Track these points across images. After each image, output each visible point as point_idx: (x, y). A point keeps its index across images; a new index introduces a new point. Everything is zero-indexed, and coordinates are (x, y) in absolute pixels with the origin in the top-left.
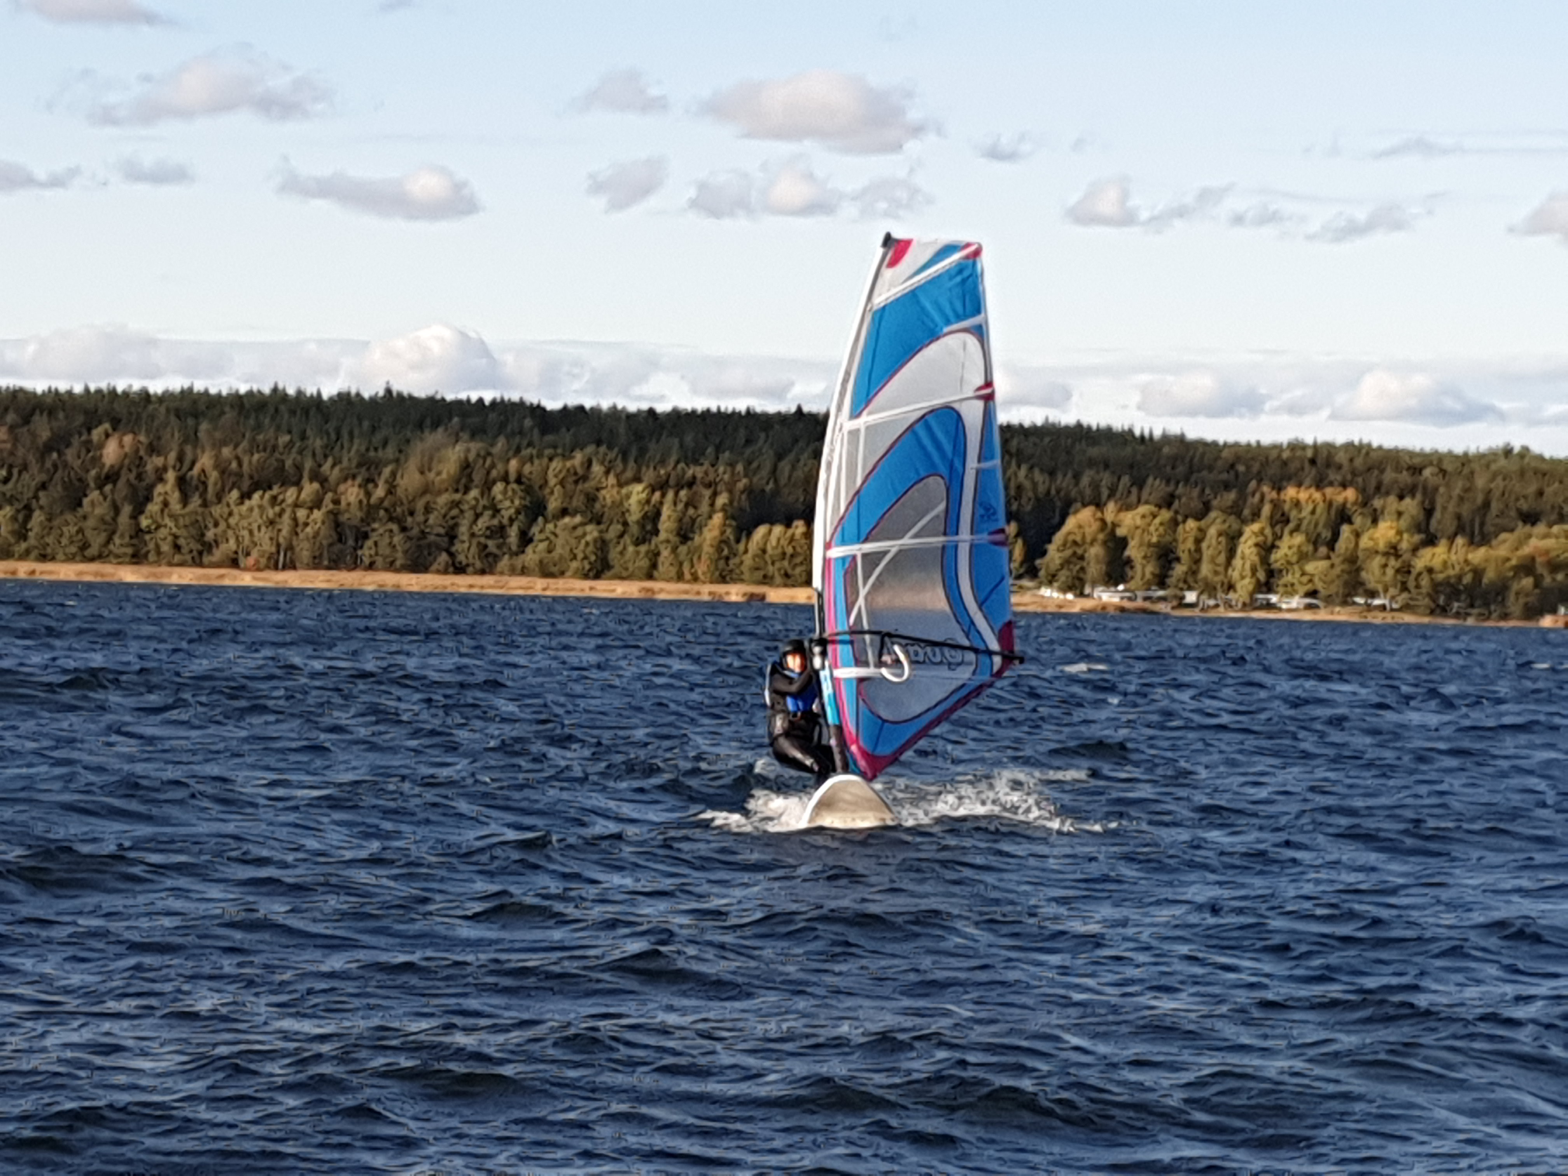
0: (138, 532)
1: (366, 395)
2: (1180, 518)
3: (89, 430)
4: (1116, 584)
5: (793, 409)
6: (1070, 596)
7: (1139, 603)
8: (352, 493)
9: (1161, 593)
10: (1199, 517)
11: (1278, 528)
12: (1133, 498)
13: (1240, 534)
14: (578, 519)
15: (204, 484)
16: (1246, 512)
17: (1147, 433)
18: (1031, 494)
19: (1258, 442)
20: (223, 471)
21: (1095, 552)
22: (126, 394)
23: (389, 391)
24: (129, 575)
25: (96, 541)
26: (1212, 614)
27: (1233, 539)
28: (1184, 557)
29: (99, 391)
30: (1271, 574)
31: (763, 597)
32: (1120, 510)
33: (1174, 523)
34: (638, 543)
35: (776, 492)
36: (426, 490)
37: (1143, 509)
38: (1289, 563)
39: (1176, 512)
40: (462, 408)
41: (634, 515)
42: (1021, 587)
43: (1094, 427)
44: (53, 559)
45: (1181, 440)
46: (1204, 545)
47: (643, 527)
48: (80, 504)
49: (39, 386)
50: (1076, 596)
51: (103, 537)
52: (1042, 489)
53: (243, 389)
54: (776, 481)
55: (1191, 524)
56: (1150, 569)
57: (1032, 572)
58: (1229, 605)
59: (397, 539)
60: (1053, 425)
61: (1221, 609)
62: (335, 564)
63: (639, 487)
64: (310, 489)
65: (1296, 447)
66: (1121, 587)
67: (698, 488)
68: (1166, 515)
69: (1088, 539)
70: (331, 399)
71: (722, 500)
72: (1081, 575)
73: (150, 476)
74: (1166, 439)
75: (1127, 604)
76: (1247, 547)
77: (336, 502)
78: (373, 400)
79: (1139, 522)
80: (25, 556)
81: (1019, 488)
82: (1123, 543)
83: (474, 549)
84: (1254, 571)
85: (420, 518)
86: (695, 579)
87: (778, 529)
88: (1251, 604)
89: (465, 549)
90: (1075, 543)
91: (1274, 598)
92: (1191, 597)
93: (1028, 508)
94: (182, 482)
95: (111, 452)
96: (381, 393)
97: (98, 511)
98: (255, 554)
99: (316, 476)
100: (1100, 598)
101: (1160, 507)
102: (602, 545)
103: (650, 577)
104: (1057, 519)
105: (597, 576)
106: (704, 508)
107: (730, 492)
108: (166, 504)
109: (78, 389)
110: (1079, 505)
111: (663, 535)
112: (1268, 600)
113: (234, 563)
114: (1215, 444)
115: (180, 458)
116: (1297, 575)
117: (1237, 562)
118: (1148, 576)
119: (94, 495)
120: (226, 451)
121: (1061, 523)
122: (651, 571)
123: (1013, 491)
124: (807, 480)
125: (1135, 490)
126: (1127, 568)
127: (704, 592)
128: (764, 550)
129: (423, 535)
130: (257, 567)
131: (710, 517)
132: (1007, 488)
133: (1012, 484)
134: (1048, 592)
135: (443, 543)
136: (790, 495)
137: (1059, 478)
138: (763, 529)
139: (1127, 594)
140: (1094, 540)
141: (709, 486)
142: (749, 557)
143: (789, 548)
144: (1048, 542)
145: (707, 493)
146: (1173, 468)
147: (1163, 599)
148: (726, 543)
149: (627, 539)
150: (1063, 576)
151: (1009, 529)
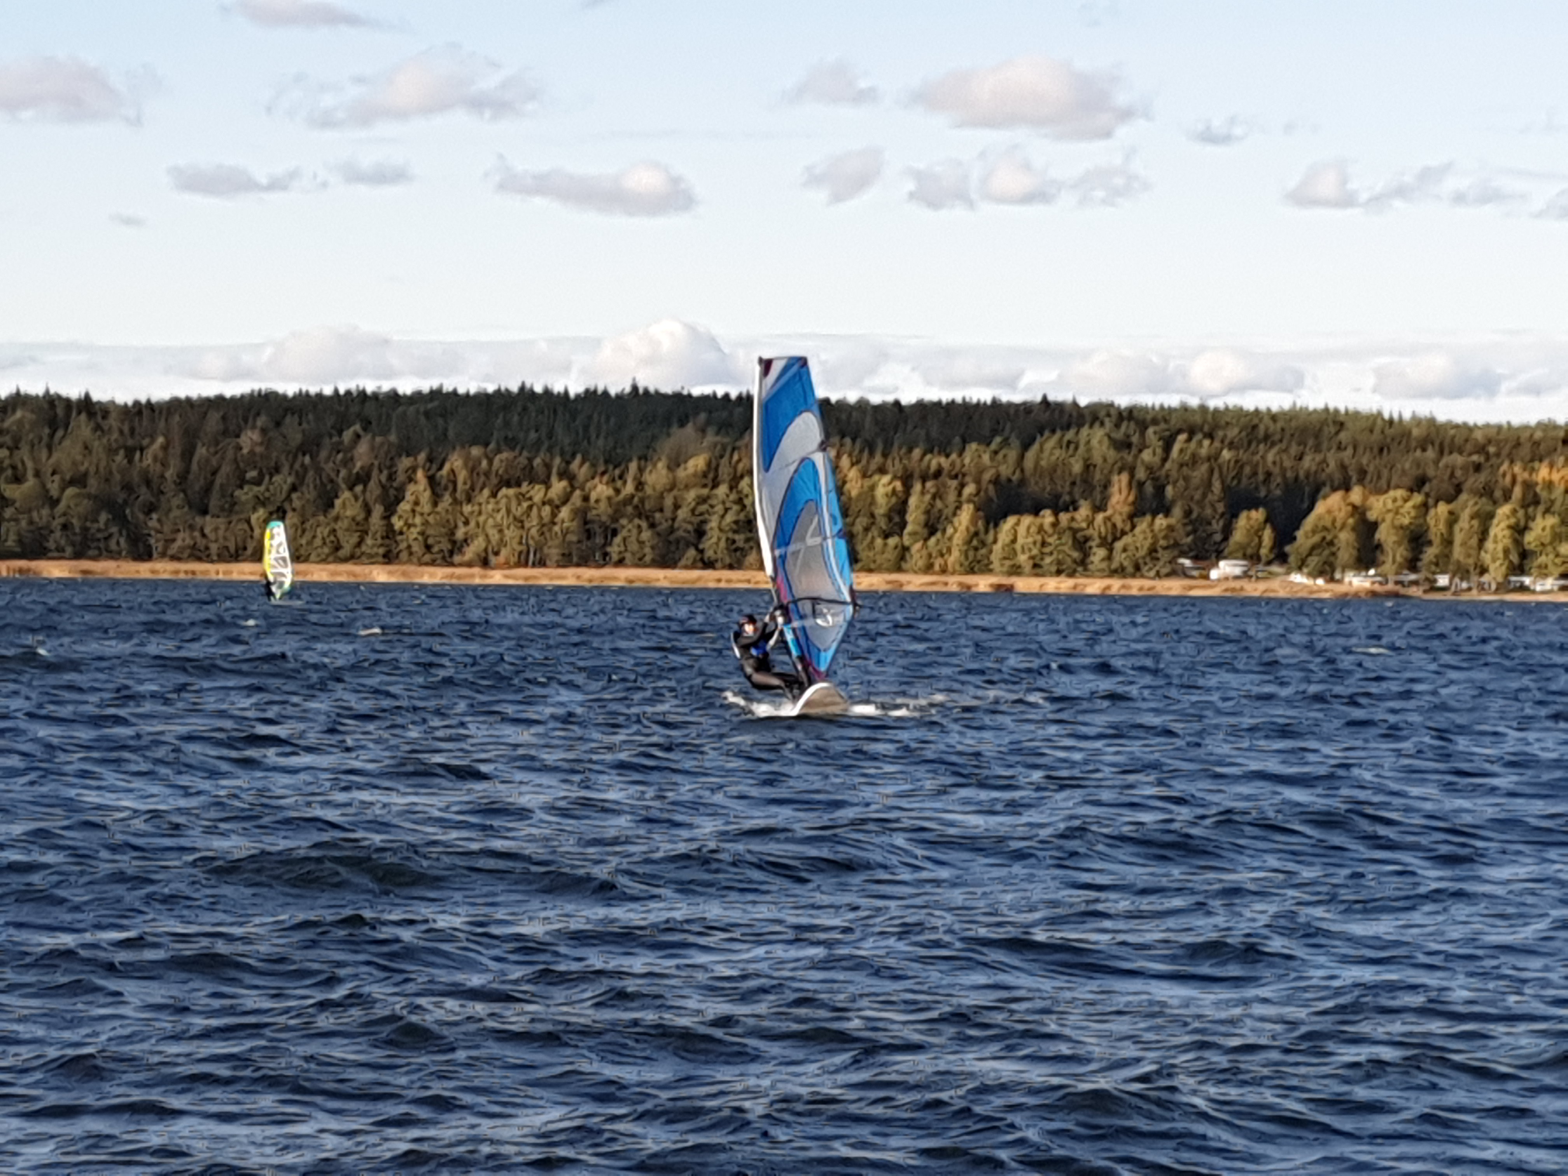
0: (390, 533)
1: (613, 392)
2: (1431, 501)
3: (340, 433)
4: (1367, 569)
5: (1039, 399)
6: (1320, 582)
7: (1390, 586)
8: (601, 490)
9: (1413, 577)
10: (1450, 500)
11: (1531, 510)
12: (1383, 482)
13: (1491, 516)
15: (455, 483)
16: (1498, 494)
17: (1396, 416)
18: (1279, 480)
19: (1509, 423)
20: (473, 470)
21: (1345, 538)
22: (375, 396)
23: (635, 388)
24: (381, 575)
25: (348, 542)
26: (1465, 597)
27: (1485, 519)
28: (1437, 541)
29: (348, 393)
30: (1524, 554)
31: (1010, 588)
32: (1369, 494)
33: (1425, 507)
34: (886, 536)
35: (1022, 482)
36: (673, 486)
37: (1392, 493)
38: (1543, 544)
39: (1427, 495)
40: (709, 402)
41: (881, 508)
42: (1270, 573)
43: (1342, 410)
44: (306, 560)
45: (1431, 422)
46: (1457, 528)
47: (890, 519)
48: (331, 505)
49: (290, 389)
50: (1326, 581)
51: (355, 539)
52: (1290, 475)
53: (491, 388)
54: (1022, 471)
55: (1443, 508)
56: (1402, 553)
57: (1281, 558)
58: (1481, 588)
59: (646, 535)
60: (1301, 410)
61: (1474, 592)
62: (584, 561)
63: (886, 479)
64: (558, 486)
65: (1548, 427)
66: (1372, 572)
67: (944, 478)
68: (1418, 498)
69: (1338, 524)
70: (578, 396)
71: (970, 489)
72: (1332, 559)
73: (401, 477)
74: (1417, 421)
75: (1377, 588)
76: (1499, 530)
77: (586, 499)
78: (620, 397)
79: (1390, 505)
81: (1269, 474)
82: (1374, 526)
83: (723, 544)
84: (1506, 552)
85: (668, 513)
86: (944, 571)
87: (1027, 520)
88: (1503, 587)
89: (712, 543)
90: (1325, 529)
91: (1527, 581)
92: (1443, 580)
93: (1278, 492)
94: (432, 480)
95: (363, 454)
96: (628, 389)
97: (349, 513)
98: (504, 552)
99: (564, 474)
100: (1350, 583)
101: (1411, 490)
103: (898, 569)
104: (1305, 505)
106: (951, 497)
107: (978, 482)
108: (417, 503)
109: (328, 391)
110: (1326, 489)
111: (909, 528)
112: (1522, 583)
113: (485, 563)
114: (1465, 425)
115: (430, 460)
116: (1551, 556)
117: (1489, 545)
118: (1399, 559)
119: (346, 495)
120: (476, 451)
121: (1311, 508)
122: (899, 564)
123: (1261, 477)
124: (1054, 469)
125: (1385, 473)
126: (1378, 553)
127: (953, 583)
128: (1014, 541)
129: (672, 530)
130: (507, 565)
131: (958, 508)
132: (1255, 474)
133: (1260, 470)
134: (1298, 578)
135: (692, 538)
136: (1037, 483)
137: (1308, 462)
138: (1011, 520)
139: (1379, 579)
140: (1343, 526)
141: (956, 477)
142: (997, 548)
143: (1039, 538)
144: (1297, 528)
145: (954, 483)
146: (1424, 450)
147: (1415, 583)
148: (976, 534)
149: (874, 532)
150: (1313, 561)
151: (1258, 515)
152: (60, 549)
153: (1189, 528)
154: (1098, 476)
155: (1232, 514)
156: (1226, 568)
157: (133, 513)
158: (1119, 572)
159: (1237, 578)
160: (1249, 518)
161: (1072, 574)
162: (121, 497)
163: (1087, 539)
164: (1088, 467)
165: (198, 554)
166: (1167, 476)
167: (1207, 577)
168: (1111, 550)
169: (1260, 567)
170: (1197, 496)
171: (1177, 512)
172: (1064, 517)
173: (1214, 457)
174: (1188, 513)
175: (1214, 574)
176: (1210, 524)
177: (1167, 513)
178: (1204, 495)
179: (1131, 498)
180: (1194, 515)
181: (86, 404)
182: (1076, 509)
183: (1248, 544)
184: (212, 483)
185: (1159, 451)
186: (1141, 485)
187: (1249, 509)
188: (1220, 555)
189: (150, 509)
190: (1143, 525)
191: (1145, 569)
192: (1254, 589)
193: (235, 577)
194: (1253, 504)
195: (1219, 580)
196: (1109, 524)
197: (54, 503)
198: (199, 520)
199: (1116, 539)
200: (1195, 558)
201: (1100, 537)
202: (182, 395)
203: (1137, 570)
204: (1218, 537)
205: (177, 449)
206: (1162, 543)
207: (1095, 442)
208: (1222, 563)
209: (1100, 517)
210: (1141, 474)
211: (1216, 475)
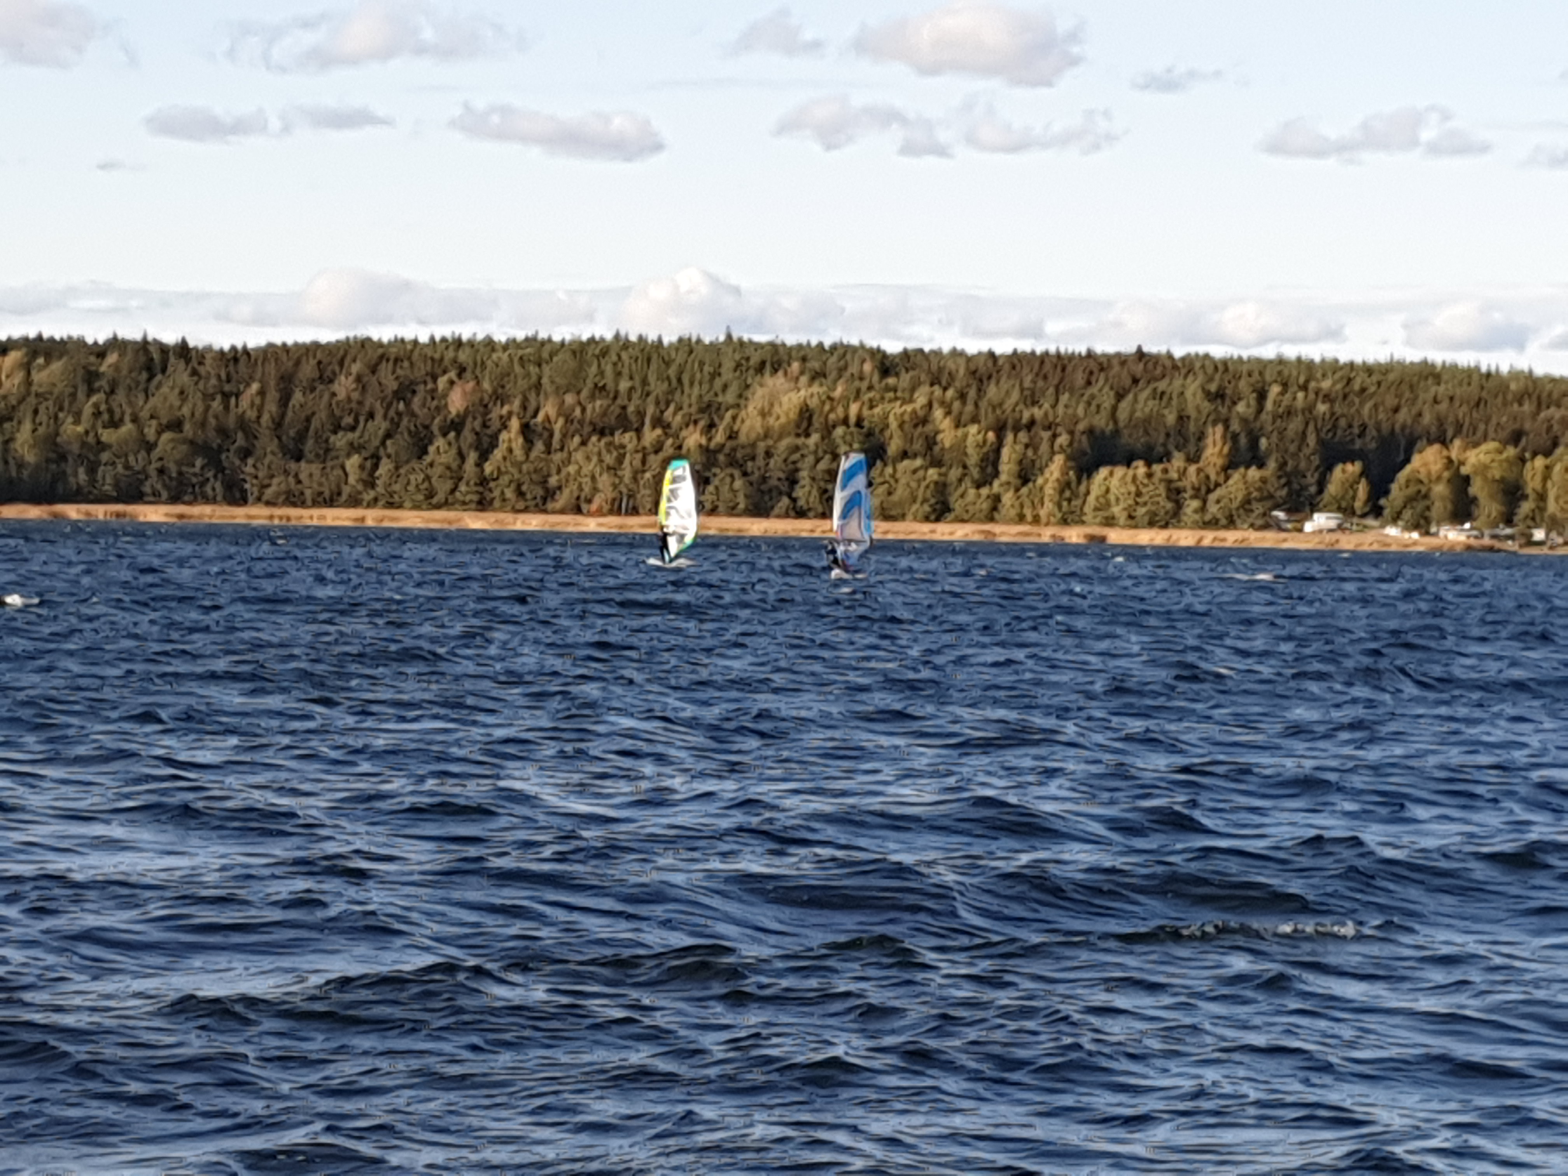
0: (483, 481)
1: (707, 340)
2: (1527, 455)
3: (435, 379)
4: (1462, 523)
5: (1133, 350)
6: (1415, 535)
7: (1487, 541)
8: (694, 439)
9: (1508, 531)
10: (1547, 454)
12: (1479, 435)
14: (918, 462)
15: (549, 430)
17: (1493, 369)
18: (1374, 433)
20: (567, 418)
21: (1440, 489)
22: (471, 343)
23: (729, 337)
24: (475, 522)
25: (442, 488)
26: (1562, 552)
28: (1531, 495)
29: (444, 339)
31: (1103, 539)
32: (1465, 449)
34: (979, 485)
35: (1117, 432)
36: (767, 434)
37: (1488, 446)
39: (1524, 449)
40: (802, 353)
41: (973, 457)
42: (1365, 527)
43: (1440, 363)
44: (400, 506)
45: (1530, 376)
46: (1551, 483)
47: (983, 469)
48: (425, 452)
50: (1421, 535)
51: (449, 485)
52: (1385, 428)
53: (585, 336)
54: (1116, 422)
55: (1540, 462)
56: (1496, 507)
57: (1376, 511)
59: (738, 484)
60: (1398, 363)
63: (975, 428)
64: (650, 435)
66: (1467, 526)
67: (1036, 429)
68: (1512, 451)
69: (1434, 477)
70: (671, 345)
71: (1063, 439)
72: (1427, 513)
73: (495, 424)
74: (1515, 375)
75: (1472, 541)
77: (679, 447)
78: (714, 345)
79: (1483, 458)
80: (373, 503)
81: (1364, 427)
82: (1467, 481)
83: (815, 492)
85: (760, 462)
86: (1036, 520)
87: (1120, 471)
89: (805, 492)
90: (1420, 481)
92: (1539, 535)
93: (1373, 445)
94: (526, 430)
95: (456, 401)
96: (722, 338)
97: (444, 459)
98: (597, 500)
99: (658, 422)
100: (1446, 537)
101: (1505, 443)
102: (941, 488)
103: (991, 519)
104: (1402, 457)
105: (937, 520)
106: (1044, 447)
107: (1071, 433)
108: (510, 451)
109: (424, 338)
110: (1422, 442)
111: (1004, 477)
113: (578, 510)
115: (524, 408)
118: (1494, 514)
119: (440, 442)
120: (570, 399)
121: (1407, 460)
122: (992, 514)
123: (1356, 431)
124: (1147, 420)
125: (1482, 427)
126: (1473, 507)
127: (1046, 535)
128: (1108, 491)
129: (764, 479)
130: (600, 513)
131: (1051, 459)
132: (1350, 426)
133: (1356, 424)
134: (1392, 531)
135: (784, 488)
136: (1130, 436)
137: (1403, 416)
138: (1103, 472)
139: (1475, 533)
140: (1439, 478)
141: (1049, 428)
142: (1091, 499)
143: (1133, 489)
144: (1392, 480)
145: (1046, 435)
146: (1521, 404)
147: (1511, 537)
148: (1068, 484)
149: (967, 482)
150: (1407, 514)
151: (1353, 468)
152: (156, 494)
153: (1283, 481)
154: (1192, 427)
155: (1327, 467)
156: (1321, 520)
157: (230, 459)
158: (1212, 524)
159: (1331, 531)
160: (1344, 471)
161: (1165, 526)
162: (216, 442)
163: (1178, 491)
164: (1182, 418)
165: (294, 499)
166: (1261, 428)
167: (1300, 530)
168: (1205, 502)
169: (1355, 520)
170: (1293, 448)
171: (1272, 465)
172: (1157, 468)
173: (1310, 409)
174: (1282, 465)
175: (1308, 527)
176: (1304, 476)
177: (1261, 465)
178: (1300, 449)
179: (1226, 450)
180: (1289, 468)
181: (183, 349)
182: (1169, 461)
183: (1343, 498)
184: (307, 429)
185: (1253, 402)
186: (1235, 437)
187: (1344, 462)
188: (1314, 508)
189: (246, 453)
190: (1236, 476)
191: (1238, 522)
192: (1348, 542)
193: (329, 522)
194: (1349, 457)
195: (1314, 533)
196: (1202, 475)
197: (150, 447)
198: (293, 466)
199: (1209, 491)
200: (1288, 511)
201: (1193, 488)
202: (278, 341)
203: (1231, 523)
204: (1313, 489)
205: (273, 395)
206: (1255, 494)
207: (1189, 394)
208: (1316, 516)
209: (1192, 469)
210: (1235, 426)
211: (1311, 427)
